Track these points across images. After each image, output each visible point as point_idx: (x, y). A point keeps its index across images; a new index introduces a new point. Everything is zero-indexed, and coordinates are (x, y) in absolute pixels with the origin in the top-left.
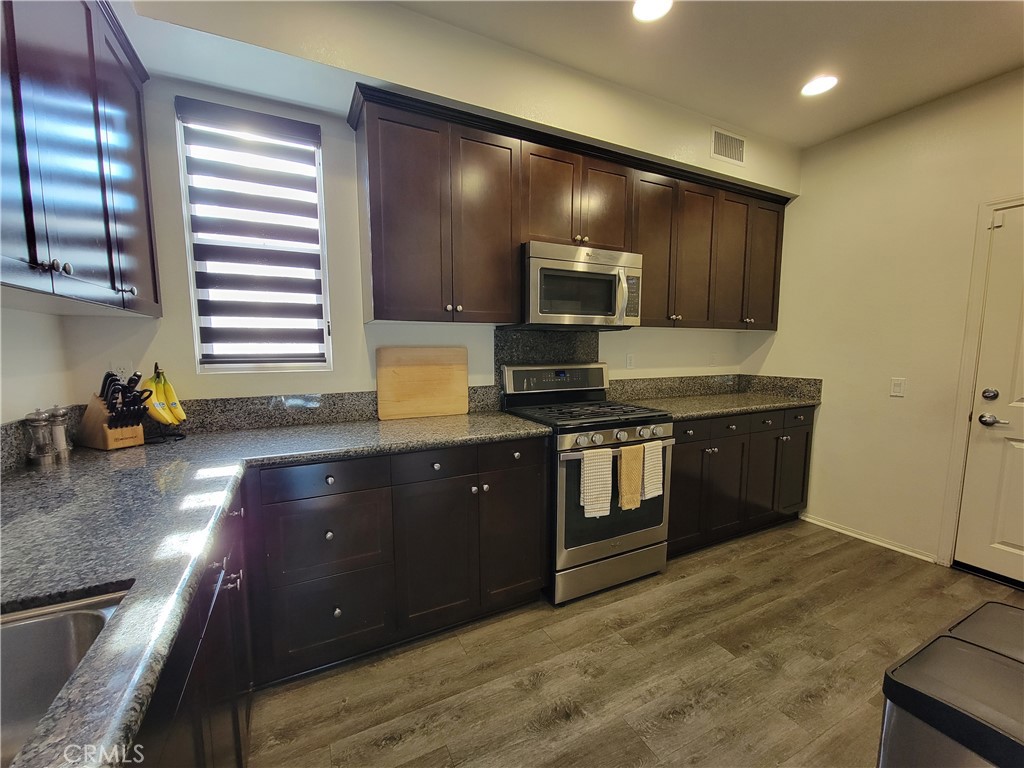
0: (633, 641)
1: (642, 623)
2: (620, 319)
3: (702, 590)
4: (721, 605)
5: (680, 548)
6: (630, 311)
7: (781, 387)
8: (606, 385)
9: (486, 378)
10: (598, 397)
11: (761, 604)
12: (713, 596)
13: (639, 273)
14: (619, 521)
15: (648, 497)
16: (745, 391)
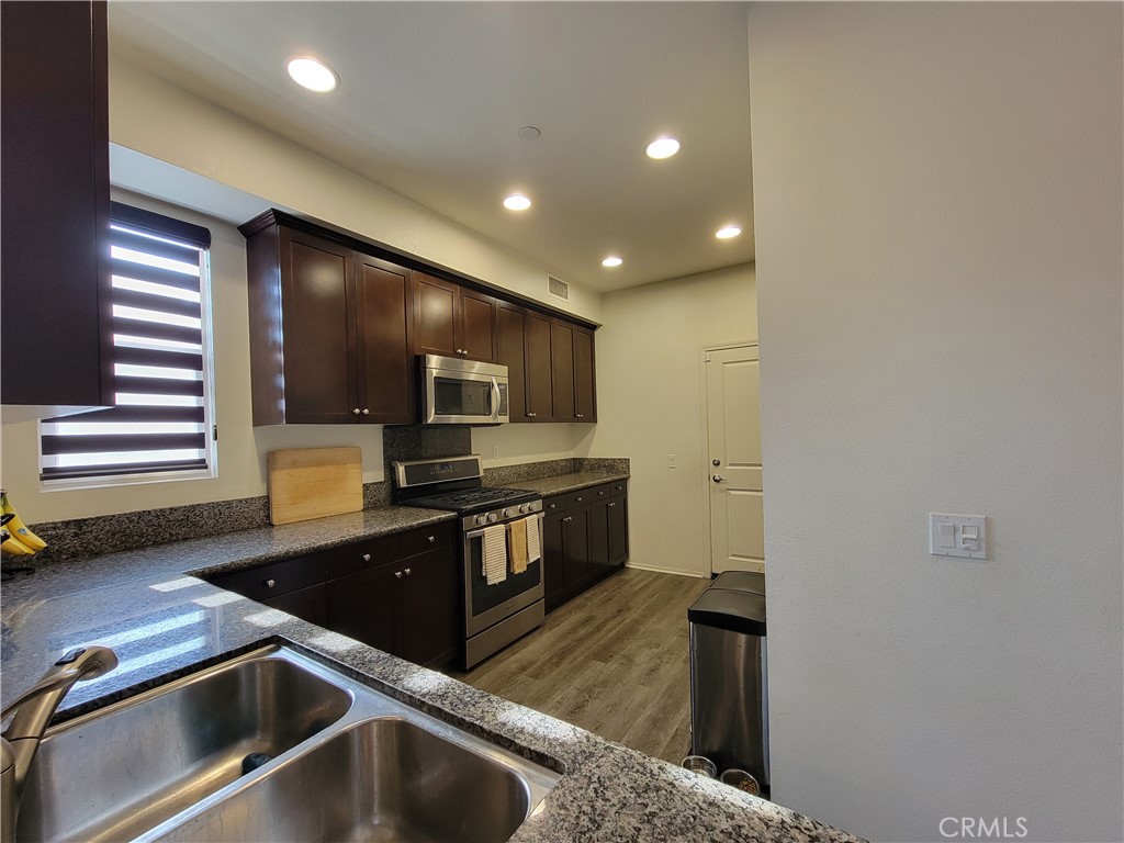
0: (536, 676)
1: (539, 663)
2: (495, 417)
3: (574, 630)
4: (588, 636)
5: (554, 603)
6: (501, 412)
7: (605, 466)
8: (482, 474)
9: (377, 475)
10: (474, 484)
11: (615, 628)
12: (582, 632)
13: (506, 381)
14: (515, 584)
15: (531, 561)
16: (579, 471)
